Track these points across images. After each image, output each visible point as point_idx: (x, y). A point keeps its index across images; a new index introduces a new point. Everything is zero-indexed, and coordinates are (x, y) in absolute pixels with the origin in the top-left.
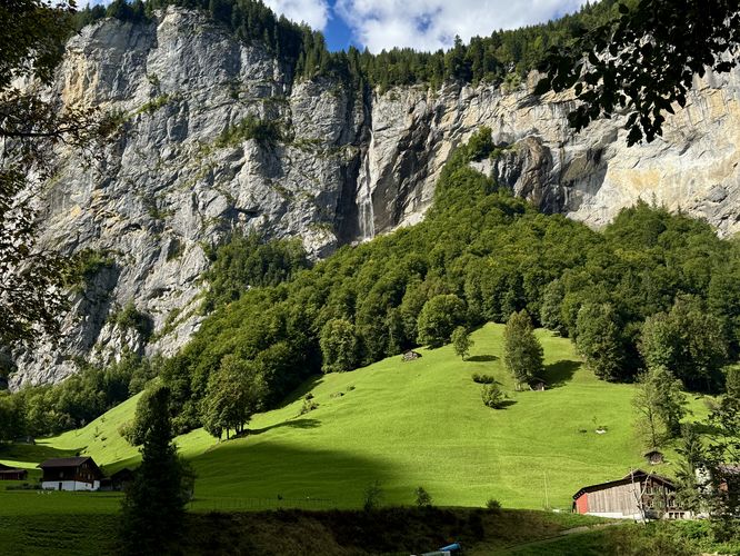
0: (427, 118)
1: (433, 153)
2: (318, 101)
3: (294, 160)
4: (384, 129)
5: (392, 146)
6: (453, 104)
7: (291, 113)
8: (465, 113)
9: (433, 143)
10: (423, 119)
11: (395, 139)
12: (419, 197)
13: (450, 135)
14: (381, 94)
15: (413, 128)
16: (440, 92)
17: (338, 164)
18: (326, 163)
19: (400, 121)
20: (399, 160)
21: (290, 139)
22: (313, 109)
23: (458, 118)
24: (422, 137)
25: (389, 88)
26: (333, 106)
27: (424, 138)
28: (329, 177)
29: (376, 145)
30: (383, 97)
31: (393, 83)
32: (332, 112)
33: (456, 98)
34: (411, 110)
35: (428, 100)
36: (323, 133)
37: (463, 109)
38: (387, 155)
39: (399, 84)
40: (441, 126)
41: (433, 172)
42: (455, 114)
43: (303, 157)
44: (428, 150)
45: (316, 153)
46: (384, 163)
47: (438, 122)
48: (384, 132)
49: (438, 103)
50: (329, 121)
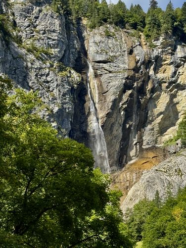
0: (147, 63)
1: (153, 100)
2: (40, 11)
3: (29, 65)
4: (105, 62)
5: (118, 82)
6: (169, 59)
7: (13, 14)
8: (180, 70)
9: (153, 91)
10: (143, 63)
11: (121, 75)
12: (140, 142)
13: (167, 87)
14: (93, 27)
15: (136, 69)
16: (158, 43)
17: (68, 83)
18: (59, 78)
19: (120, 58)
20: (125, 98)
21: (19, 40)
22: (37, 18)
23: (175, 73)
24: (144, 81)
25: (101, 24)
26: (57, 22)
27: (145, 83)
28: (64, 95)
29: (96, 76)
30: (96, 31)
31: (105, 21)
32: (57, 28)
33: (172, 54)
34: (131, 52)
35: (144, 47)
36: (49, 46)
37: (178, 66)
38: (112, 90)
39: (111, 23)
40: (160, 75)
41: (153, 121)
42: (172, 69)
43: (37, 64)
44: (148, 96)
45: (48, 64)
46: (111, 98)
47: (156, 70)
48: (104, 65)
49: (156, 53)
50: (55, 36)
